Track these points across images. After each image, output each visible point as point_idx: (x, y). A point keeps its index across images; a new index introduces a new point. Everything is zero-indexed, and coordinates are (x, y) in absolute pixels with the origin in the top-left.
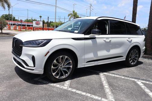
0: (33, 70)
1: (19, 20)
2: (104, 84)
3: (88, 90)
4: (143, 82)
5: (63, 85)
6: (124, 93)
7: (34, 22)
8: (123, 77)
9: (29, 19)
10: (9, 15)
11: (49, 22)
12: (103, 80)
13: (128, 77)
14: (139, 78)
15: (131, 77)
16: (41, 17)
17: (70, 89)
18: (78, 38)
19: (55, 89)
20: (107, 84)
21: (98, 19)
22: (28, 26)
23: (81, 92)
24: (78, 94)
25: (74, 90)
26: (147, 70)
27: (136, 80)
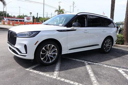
0: (25, 56)
1: (13, 16)
2: (90, 73)
3: (76, 79)
4: (124, 70)
5: (53, 74)
6: (108, 81)
8: (106, 66)
9: (21, 15)
10: (4, 12)
11: (38, 17)
12: (88, 69)
13: (110, 65)
14: (120, 66)
15: (113, 66)
16: (31, 13)
17: (59, 78)
18: (62, 30)
19: (45, 79)
20: (92, 73)
21: (78, 14)
22: (20, 21)
23: (69, 81)
24: (66, 83)
25: (63, 80)
26: (126, 59)
27: (117, 68)
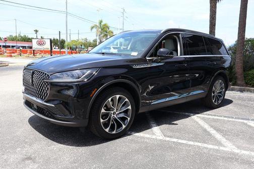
7: (34, 41)
15: (236, 118)
16: (36, 31)
